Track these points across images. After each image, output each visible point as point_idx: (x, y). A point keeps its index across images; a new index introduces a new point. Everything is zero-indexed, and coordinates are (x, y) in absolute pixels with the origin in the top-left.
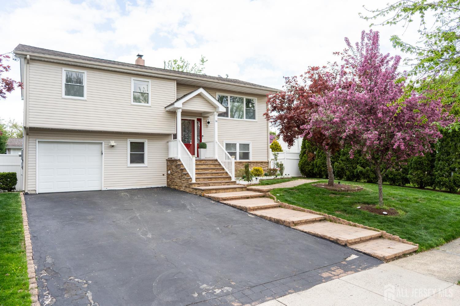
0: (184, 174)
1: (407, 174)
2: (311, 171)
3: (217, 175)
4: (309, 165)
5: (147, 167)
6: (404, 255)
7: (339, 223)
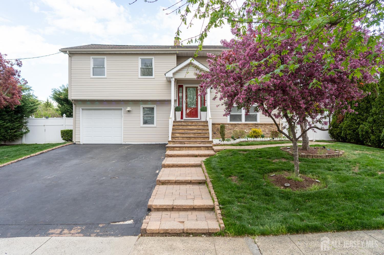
4: (338, 128)
5: (156, 127)
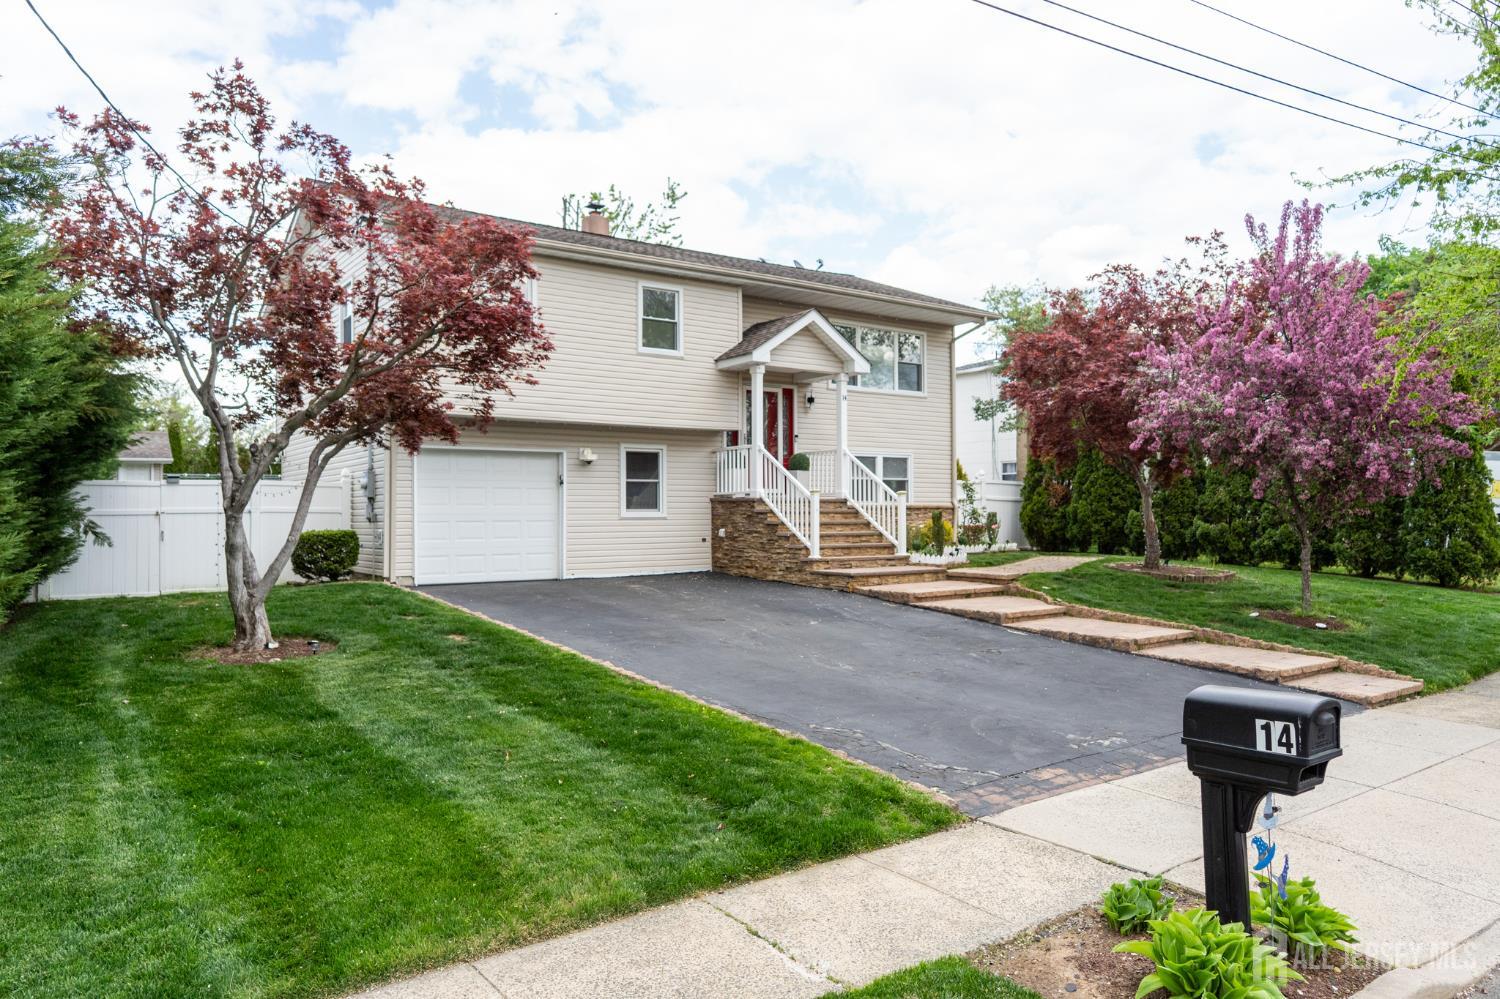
0: (780, 537)
1: (1331, 542)
2: (1058, 533)
3: (857, 539)
4: (1053, 517)
5: (665, 519)
6: (1400, 698)
7: (1230, 644)
